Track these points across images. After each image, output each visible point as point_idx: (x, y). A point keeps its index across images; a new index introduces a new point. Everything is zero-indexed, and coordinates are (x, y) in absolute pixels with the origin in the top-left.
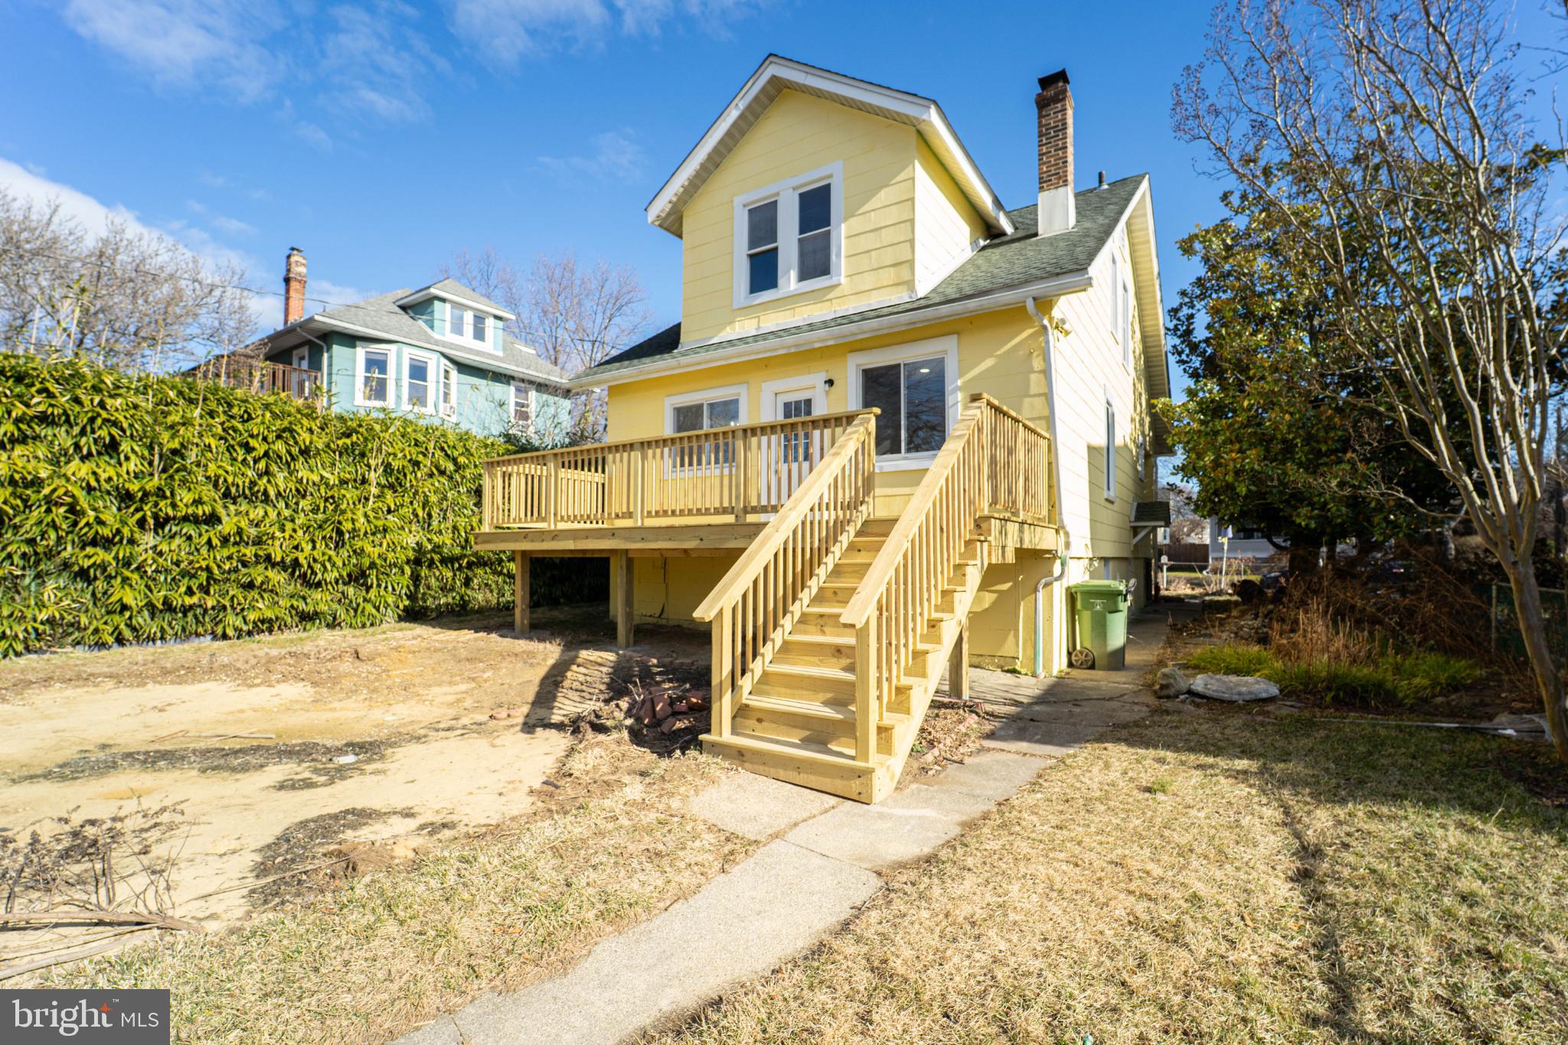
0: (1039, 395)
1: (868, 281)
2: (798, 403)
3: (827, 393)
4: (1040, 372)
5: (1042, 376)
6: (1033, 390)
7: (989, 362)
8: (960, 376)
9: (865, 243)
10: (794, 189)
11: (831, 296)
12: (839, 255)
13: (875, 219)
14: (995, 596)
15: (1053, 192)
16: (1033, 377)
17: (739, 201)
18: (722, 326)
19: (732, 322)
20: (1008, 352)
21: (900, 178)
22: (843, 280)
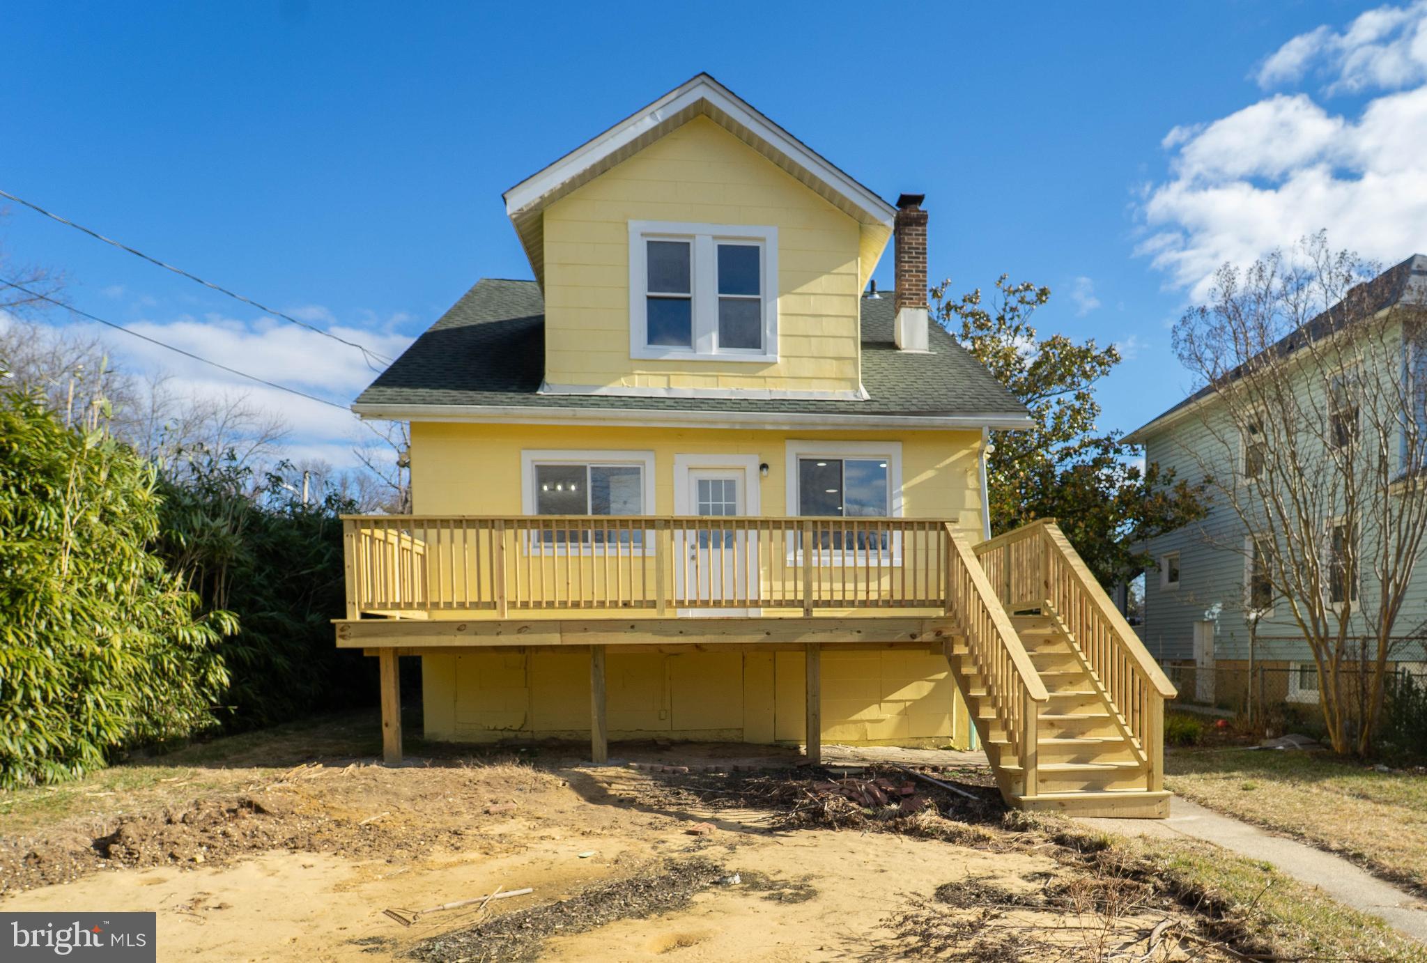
0: (972, 510)
1: (808, 368)
2: (717, 483)
3: (761, 478)
4: (974, 489)
5: (975, 493)
6: (968, 505)
7: (929, 474)
8: (904, 482)
9: (804, 326)
10: (715, 238)
11: (765, 373)
12: (774, 330)
13: (815, 305)
14: (932, 684)
15: (914, 311)
16: (968, 493)
17: (636, 226)
18: (616, 376)
19: (629, 373)
20: (947, 467)
21: (843, 269)
22: (779, 360)
